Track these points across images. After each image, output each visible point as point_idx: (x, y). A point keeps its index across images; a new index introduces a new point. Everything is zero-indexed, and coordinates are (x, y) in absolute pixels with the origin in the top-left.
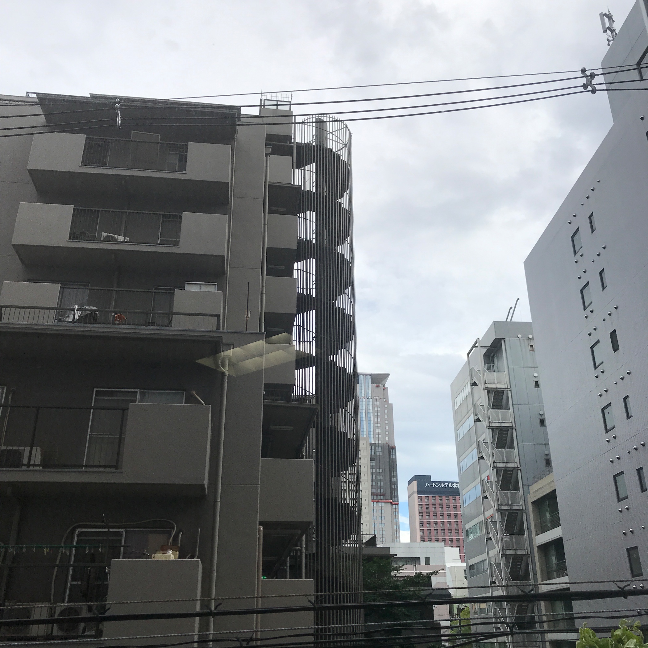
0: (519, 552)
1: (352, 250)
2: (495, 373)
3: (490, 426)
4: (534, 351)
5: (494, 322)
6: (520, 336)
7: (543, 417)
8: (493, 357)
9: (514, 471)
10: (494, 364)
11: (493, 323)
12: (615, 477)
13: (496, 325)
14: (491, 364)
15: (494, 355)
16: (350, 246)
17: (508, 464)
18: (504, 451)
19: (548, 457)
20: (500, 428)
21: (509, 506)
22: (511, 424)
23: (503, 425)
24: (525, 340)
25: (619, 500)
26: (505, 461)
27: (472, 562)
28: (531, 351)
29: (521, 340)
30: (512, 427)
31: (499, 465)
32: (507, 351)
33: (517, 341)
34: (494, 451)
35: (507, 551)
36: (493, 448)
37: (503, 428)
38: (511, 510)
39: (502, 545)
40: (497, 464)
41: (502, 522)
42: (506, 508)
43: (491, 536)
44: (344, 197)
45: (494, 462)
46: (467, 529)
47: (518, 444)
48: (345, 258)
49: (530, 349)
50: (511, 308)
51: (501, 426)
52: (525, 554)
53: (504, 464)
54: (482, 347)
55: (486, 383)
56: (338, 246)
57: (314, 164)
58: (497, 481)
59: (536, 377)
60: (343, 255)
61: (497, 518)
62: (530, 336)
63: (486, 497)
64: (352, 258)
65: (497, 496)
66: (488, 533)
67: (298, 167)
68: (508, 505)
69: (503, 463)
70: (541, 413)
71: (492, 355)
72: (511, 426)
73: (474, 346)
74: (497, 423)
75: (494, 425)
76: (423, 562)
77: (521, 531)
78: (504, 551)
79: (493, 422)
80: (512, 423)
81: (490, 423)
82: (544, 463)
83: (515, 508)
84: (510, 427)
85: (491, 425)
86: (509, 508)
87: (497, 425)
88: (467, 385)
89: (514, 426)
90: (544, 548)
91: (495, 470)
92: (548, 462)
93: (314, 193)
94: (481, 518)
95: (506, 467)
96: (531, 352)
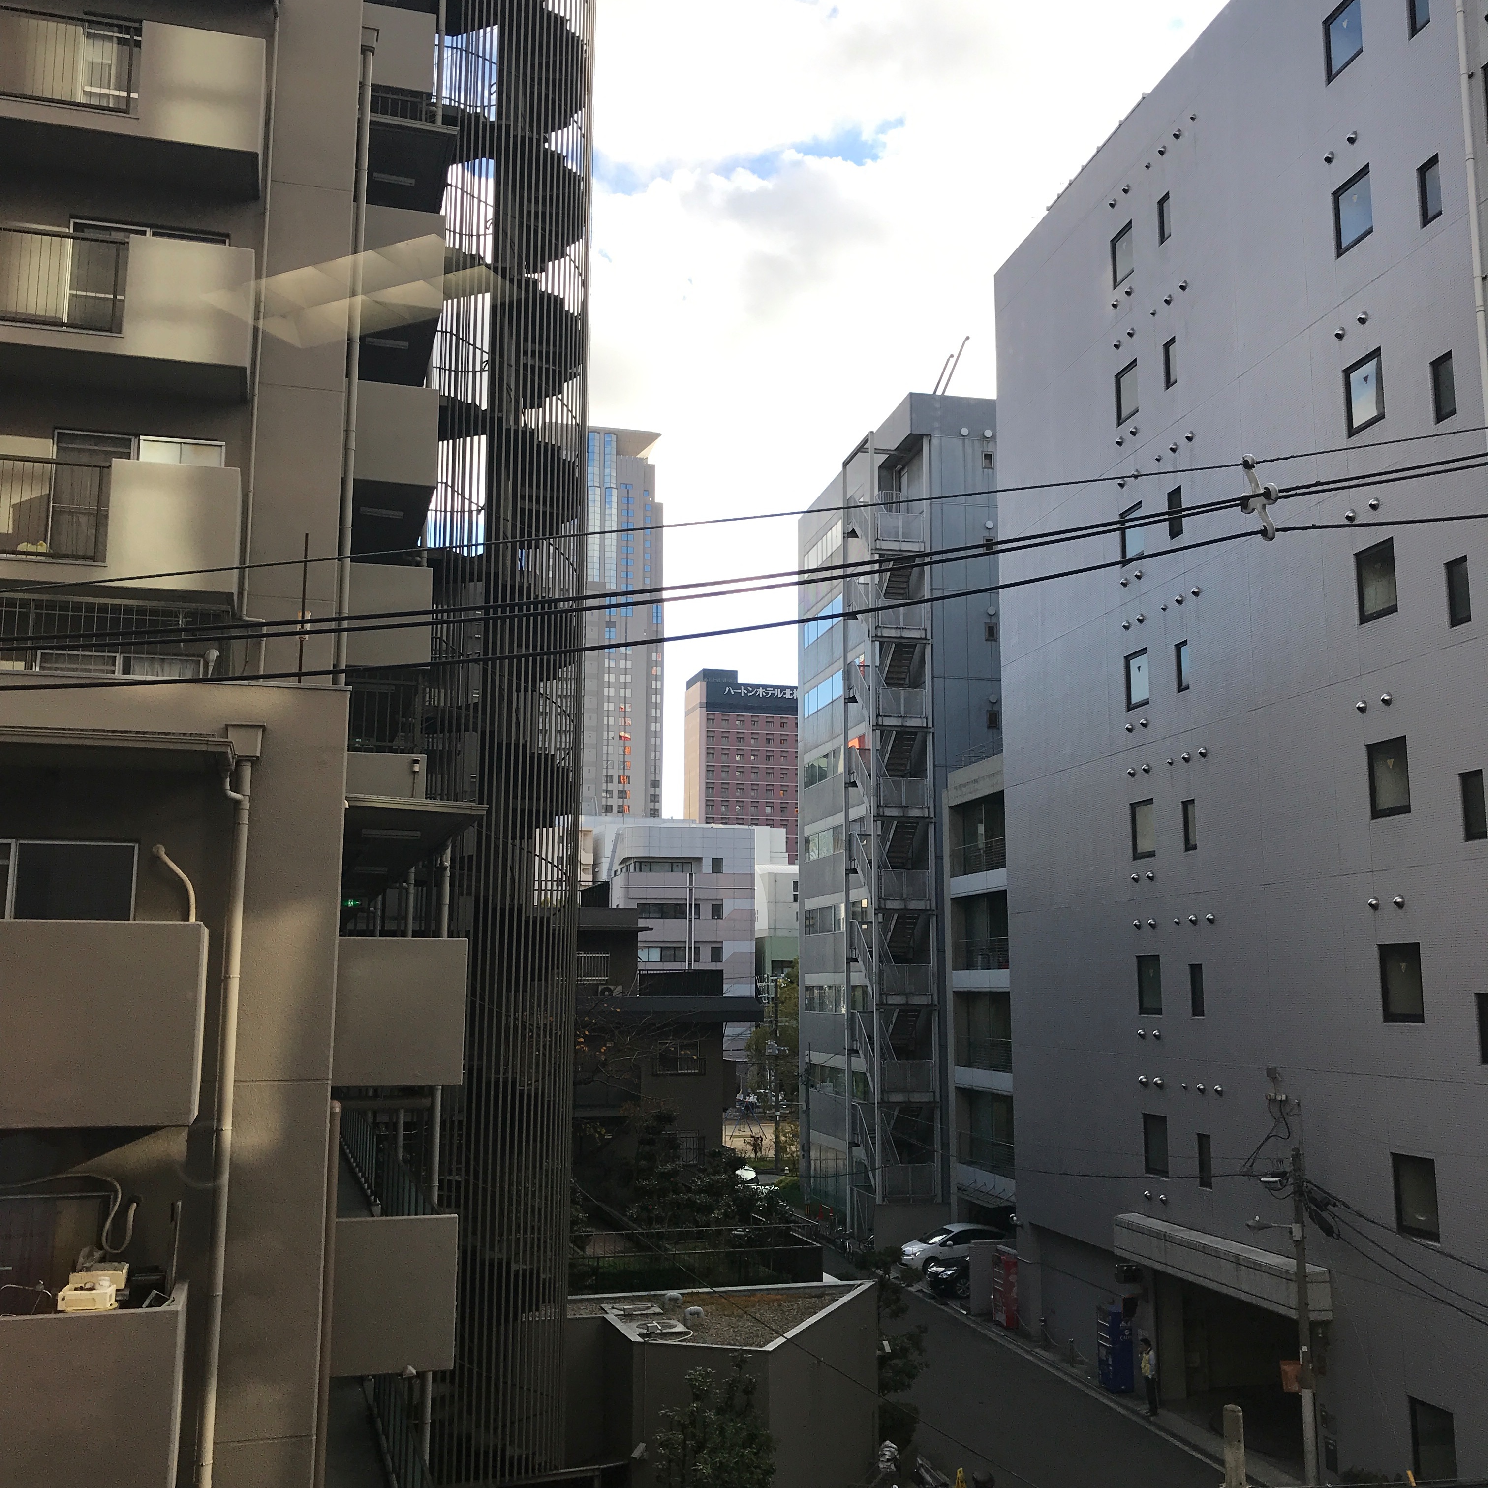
0: (913, 905)
1: (585, 284)
2: (900, 516)
3: (876, 636)
4: (991, 468)
5: (911, 394)
6: (965, 431)
7: (994, 620)
8: (900, 472)
9: (919, 737)
10: (900, 490)
11: (909, 397)
12: (1133, 807)
13: (915, 401)
14: (894, 492)
15: (903, 469)
16: (580, 274)
17: (908, 720)
18: (903, 692)
19: (995, 708)
20: (899, 640)
21: (900, 809)
22: (923, 632)
23: (906, 634)
24: (976, 442)
25: (1137, 856)
26: (902, 714)
27: (811, 904)
28: (985, 468)
29: (966, 441)
30: (925, 639)
31: (888, 722)
32: (933, 463)
33: (957, 442)
34: (881, 691)
35: (888, 902)
36: (878, 683)
37: (903, 641)
38: (903, 816)
39: (880, 888)
40: (885, 719)
41: (883, 838)
42: (895, 812)
43: (855, 864)
44: (571, 127)
45: (878, 716)
46: (806, 834)
47: (933, 677)
48: (567, 309)
49: (985, 462)
50: (952, 356)
51: (901, 637)
52: (925, 910)
53: (900, 719)
54: (878, 451)
55: (878, 539)
56: (550, 260)
57: (496, 28)
58: (881, 752)
59: (989, 529)
60: (562, 301)
61: (873, 828)
62: (988, 433)
63: (854, 785)
64: (584, 304)
65: (878, 786)
66: (850, 858)
67: (453, 31)
68: (899, 807)
69: (898, 717)
70: (991, 611)
71: (899, 466)
72: (923, 636)
73: (861, 448)
74: (893, 631)
75: (886, 633)
76: (707, 867)
77: (920, 862)
78: (882, 902)
79: (884, 627)
80: (926, 630)
81: (879, 630)
82: (984, 720)
83: (915, 813)
84: (921, 638)
85: (879, 634)
86: (902, 815)
87: (893, 633)
88: (834, 529)
89: (929, 637)
90: (966, 903)
91: (878, 732)
92: (994, 720)
93: (492, 123)
94: (839, 819)
95: (902, 726)
96: (986, 470)
